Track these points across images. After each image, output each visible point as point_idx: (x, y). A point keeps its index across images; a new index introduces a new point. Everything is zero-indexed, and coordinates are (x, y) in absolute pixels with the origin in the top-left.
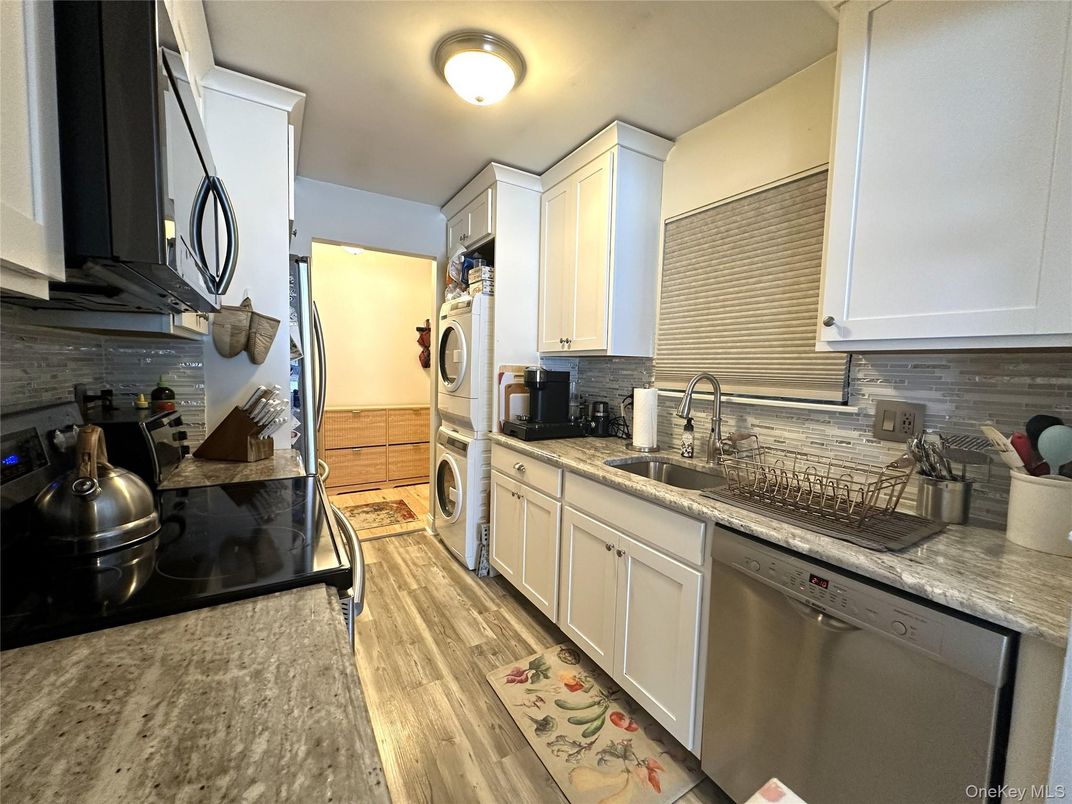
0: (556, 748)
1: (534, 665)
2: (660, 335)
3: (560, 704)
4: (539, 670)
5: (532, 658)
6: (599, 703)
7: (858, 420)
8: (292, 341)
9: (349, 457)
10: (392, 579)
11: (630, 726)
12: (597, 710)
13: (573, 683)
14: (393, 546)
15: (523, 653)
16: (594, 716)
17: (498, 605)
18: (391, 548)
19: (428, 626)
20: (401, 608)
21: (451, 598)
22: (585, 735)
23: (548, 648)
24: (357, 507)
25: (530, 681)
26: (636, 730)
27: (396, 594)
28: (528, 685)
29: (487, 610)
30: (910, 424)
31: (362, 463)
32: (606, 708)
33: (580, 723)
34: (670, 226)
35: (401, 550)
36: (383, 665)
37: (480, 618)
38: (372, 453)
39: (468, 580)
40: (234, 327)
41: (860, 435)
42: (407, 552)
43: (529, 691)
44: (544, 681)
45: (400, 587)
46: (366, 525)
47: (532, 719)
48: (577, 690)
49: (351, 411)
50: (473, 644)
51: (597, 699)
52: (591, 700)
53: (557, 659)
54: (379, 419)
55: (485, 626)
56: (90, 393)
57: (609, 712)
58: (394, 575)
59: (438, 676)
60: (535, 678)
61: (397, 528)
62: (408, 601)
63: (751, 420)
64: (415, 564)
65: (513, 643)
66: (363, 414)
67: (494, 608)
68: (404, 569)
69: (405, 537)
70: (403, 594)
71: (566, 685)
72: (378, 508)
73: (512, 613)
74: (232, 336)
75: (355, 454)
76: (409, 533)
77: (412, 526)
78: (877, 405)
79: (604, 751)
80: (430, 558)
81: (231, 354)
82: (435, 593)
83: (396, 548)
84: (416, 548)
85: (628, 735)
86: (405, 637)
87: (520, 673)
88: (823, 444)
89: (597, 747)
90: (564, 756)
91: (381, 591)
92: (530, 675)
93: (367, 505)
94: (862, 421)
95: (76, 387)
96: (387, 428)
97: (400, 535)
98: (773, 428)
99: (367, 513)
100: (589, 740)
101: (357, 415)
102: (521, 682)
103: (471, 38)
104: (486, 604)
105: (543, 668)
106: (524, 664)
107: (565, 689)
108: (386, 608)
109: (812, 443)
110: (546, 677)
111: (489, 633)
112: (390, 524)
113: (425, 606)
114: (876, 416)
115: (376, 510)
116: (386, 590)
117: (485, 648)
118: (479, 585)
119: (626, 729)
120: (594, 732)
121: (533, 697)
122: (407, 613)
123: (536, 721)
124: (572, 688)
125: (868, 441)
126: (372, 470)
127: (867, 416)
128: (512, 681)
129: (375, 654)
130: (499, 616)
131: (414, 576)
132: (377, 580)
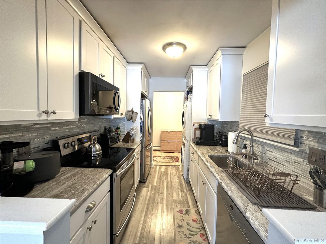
0: (180, 233)
1: (186, 210)
2: (241, 114)
3: (187, 223)
4: (188, 212)
5: (187, 209)
6: (199, 229)
7: (302, 154)
8: (141, 117)
9: (167, 143)
10: (165, 176)
11: (204, 239)
12: (198, 230)
13: (195, 220)
14: (170, 168)
15: (186, 206)
16: (196, 231)
17: (187, 192)
18: (169, 169)
19: (167, 191)
20: (163, 185)
21: (176, 186)
22: (189, 234)
23: (194, 208)
24: (166, 156)
25: (183, 214)
26: (206, 241)
27: (164, 181)
28: (182, 215)
29: (183, 191)
30: (322, 159)
31: (170, 145)
32: (201, 231)
33: (190, 231)
34: (245, 76)
35: (171, 170)
36: (152, 196)
37: (180, 193)
38: (173, 143)
39: (183, 182)
40: (129, 115)
41: (303, 161)
42: (172, 171)
43: (181, 216)
44: (187, 216)
45: (166, 179)
46: (166, 162)
47: (178, 223)
48: (195, 222)
49: (168, 131)
50: (175, 199)
51: (199, 227)
52: (197, 227)
53: (194, 211)
54: (174, 134)
55: (181, 196)
56: (107, 128)
57: (201, 232)
58: (166, 176)
59: (162, 203)
60: (185, 214)
61: (173, 164)
62: (166, 183)
63: (266, 148)
64: (172, 174)
65: (185, 203)
66: (170, 132)
67: (185, 191)
68: (169, 175)
69: (174, 167)
70: (165, 181)
71: (193, 219)
72: (171, 157)
73: (190, 195)
74: (129, 117)
75: (168, 142)
76: (175, 166)
77: (177, 164)
78: (309, 149)
79: (192, 241)
80: (177, 174)
81: (129, 120)
82: (173, 183)
83: (170, 169)
84: (175, 170)
85: (203, 241)
86: (160, 191)
87: (182, 211)
88: (290, 162)
89: (191, 239)
90: (181, 236)
91: (161, 179)
92: (184, 212)
93: (169, 156)
94: (304, 155)
95: (104, 127)
96: (177, 136)
97: (173, 166)
98: (272, 152)
99: (168, 158)
100: (190, 236)
101: (169, 132)
102: (181, 213)
103: (170, 44)
104: (184, 190)
105: (189, 212)
106: (184, 209)
107: (192, 221)
108: (160, 183)
109: (286, 161)
110: (188, 215)
111: (180, 198)
112: (171, 163)
113: (169, 185)
114: (309, 154)
115: (170, 158)
116: (162, 179)
117: (177, 201)
118: (185, 185)
119: (203, 239)
120: (193, 235)
121: (181, 218)
122: (164, 186)
123: (178, 224)
124: (194, 221)
125: (306, 164)
126: (172, 147)
127: (306, 153)
128: (179, 212)
129: (152, 193)
130: (186, 194)
131: (170, 177)
132: (162, 176)
